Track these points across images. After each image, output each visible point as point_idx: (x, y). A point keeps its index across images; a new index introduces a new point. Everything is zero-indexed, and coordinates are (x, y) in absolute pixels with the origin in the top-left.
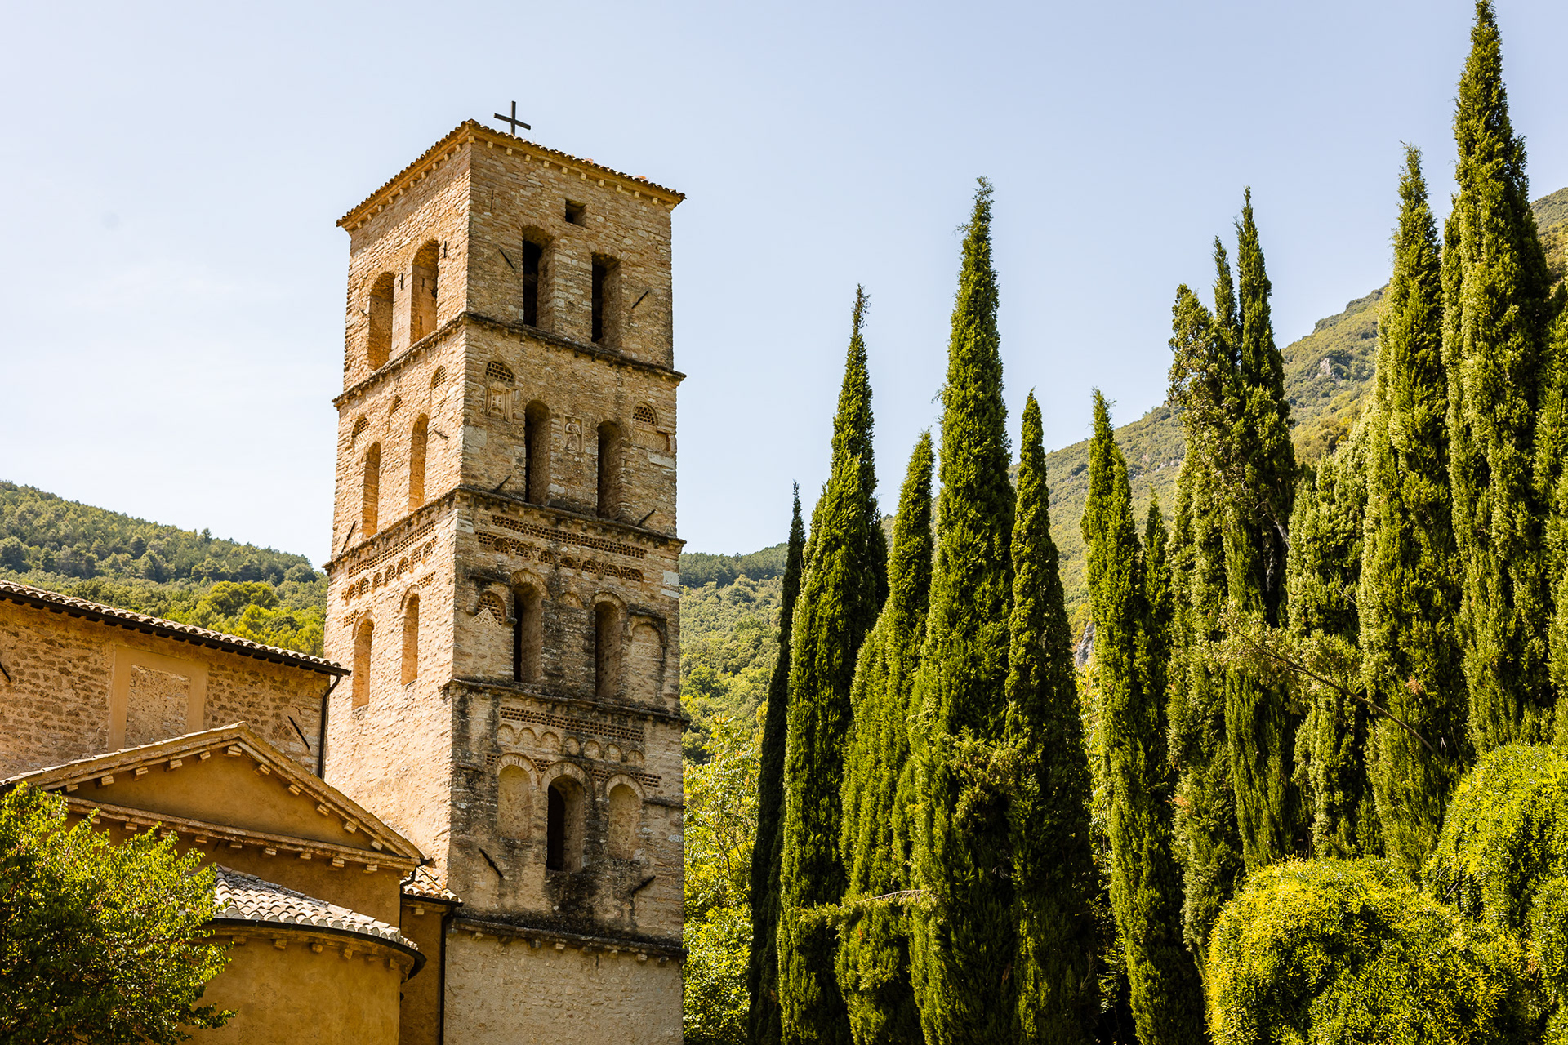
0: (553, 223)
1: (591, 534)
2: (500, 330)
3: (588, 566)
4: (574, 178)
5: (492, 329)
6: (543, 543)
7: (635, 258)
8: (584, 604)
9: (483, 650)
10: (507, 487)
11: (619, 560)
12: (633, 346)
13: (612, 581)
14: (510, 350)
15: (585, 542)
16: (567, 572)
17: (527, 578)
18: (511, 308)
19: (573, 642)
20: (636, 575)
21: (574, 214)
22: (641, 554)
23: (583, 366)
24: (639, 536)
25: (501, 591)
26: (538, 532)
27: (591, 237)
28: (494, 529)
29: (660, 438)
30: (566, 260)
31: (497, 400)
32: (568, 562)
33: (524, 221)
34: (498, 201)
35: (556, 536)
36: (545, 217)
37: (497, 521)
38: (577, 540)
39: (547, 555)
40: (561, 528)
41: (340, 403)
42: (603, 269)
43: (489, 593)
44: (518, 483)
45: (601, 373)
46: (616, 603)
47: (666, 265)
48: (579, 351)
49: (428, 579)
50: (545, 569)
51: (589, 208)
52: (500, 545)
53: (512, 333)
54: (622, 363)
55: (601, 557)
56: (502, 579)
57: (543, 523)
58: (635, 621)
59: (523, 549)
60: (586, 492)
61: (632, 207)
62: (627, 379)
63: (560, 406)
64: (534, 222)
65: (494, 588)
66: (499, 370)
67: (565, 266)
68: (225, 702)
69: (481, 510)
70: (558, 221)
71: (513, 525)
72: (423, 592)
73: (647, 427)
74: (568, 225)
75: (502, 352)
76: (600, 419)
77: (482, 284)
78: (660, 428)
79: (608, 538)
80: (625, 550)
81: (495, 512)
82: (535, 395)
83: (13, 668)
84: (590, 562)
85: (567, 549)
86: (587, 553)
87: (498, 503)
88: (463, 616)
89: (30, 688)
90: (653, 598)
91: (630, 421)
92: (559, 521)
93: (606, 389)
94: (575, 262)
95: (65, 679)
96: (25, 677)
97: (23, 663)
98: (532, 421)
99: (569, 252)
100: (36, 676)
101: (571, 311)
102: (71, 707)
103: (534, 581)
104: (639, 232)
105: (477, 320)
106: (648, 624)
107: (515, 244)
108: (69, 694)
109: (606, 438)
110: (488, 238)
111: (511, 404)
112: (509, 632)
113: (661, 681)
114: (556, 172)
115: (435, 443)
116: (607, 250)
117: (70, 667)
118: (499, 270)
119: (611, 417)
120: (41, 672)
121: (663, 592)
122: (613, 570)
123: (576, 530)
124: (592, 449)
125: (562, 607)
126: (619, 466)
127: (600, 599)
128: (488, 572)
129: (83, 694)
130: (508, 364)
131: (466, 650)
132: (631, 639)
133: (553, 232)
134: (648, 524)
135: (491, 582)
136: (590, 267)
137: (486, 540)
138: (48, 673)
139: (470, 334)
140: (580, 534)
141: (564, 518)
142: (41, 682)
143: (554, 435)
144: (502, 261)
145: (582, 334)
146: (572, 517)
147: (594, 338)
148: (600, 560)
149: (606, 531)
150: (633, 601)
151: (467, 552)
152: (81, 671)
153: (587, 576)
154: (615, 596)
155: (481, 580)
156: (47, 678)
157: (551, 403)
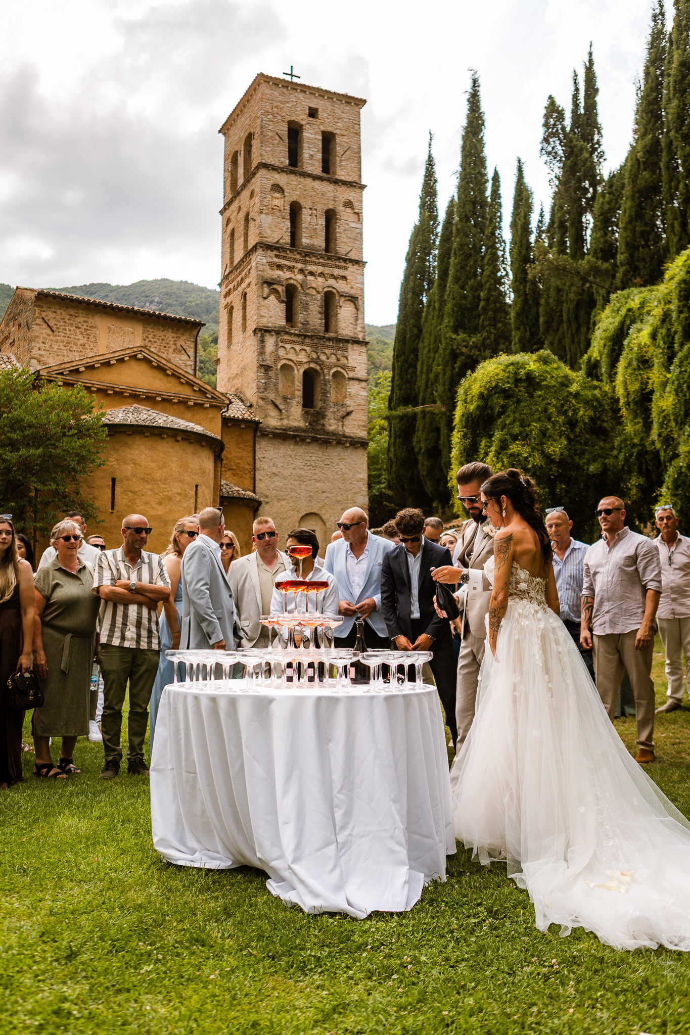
0: (302, 117)
1: (321, 260)
2: (277, 170)
3: (322, 274)
4: (313, 96)
5: (273, 169)
6: (299, 266)
7: (343, 133)
8: (318, 292)
9: (271, 314)
10: (281, 241)
11: (336, 272)
12: (342, 173)
13: (331, 282)
14: (281, 179)
15: (320, 264)
16: (310, 278)
17: (292, 282)
18: (283, 159)
19: (313, 309)
20: (344, 278)
21: (313, 113)
22: (346, 268)
23: (317, 184)
24: (345, 260)
25: (279, 287)
26: (296, 261)
27: (322, 124)
28: (276, 260)
29: (356, 216)
30: (309, 135)
31: (276, 202)
32: (311, 273)
33: (288, 118)
34: (275, 109)
35: (305, 262)
36: (297, 115)
37: (276, 256)
38: (315, 263)
39: (301, 271)
40: (308, 258)
42: (328, 139)
43: (273, 289)
44: (287, 239)
45: (327, 188)
46: (335, 291)
47: (358, 134)
48: (315, 178)
49: (249, 285)
50: (300, 277)
51: (320, 110)
52: (279, 267)
53: (283, 171)
54: (336, 182)
55: (327, 271)
56: (279, 283)
57: (298, 257)
58: (343, 299)
59: (290, 268)
60: (319, 242)
61: (341, 108)
62: (339, 189)
63: (306, 203)
64: (293, 118)
65: (275, 286)
66: (277, 188)
67: (308, 138)
68: (151, 339)
69: (269, 252)
70: (305, 117)
71: (284, 258)
72: (247, 290)
73: (349, 210)
74: (310, 119)
75: (278, 180)
76: (326, 208)
77: (268, 149)
78: (356, 211)
79: (330, 262)
80: (339, 267)
81: (275, 252)
82: (294, 198)
83: (55, 327)
84: (321, 273)
85: (310, 268)
86: (320, 269)
87: (277, 249)
88: (261, 299)
89: (63, 334)
90: (352, 288)
91: (340, 208)
92: (306, 255)
93: (329, 195)
94: (313, 136)
95: (78, 331)
96: (60, 330)
97: (59, 324)
98: (295, 211)
99: (311, 131)
100: (65, 329)
101: (311, 159)
102: (81, 342)
103: (295, 283)
104: (345, 120)
105: (265, 166)
106: (349, 300)
107: (284, 129)
108: (80, 337)
109: (330, 217)
110: (271, 127)
111: (281, 203)
112: (283, 306)
113: (356, 325)
114: (304, 94)
115: (251, 224)
116: (329, 129)
117: (80, 325)
118: (276, 142)
119: (331, 207)
120: (67, 328)
121: (357, 285)
122: (333, 276)
123: (313, 259)
124: (322, 222)
125: (308, 294)
126: (336, 229)
127: (326, 289)
128: (273, 279)
129: (86, 337)
130: (281, 185)
131: (264, 314)
132: (341, 307)
133: (302, 122)
134: (349, 255)
135: (273, 284)
136: (321, 138)
137: (271, 265)
138: (70, 328)
139: (262, 172)
140: (317, 261)
141: (308, 254)
142: (68, 332)
143: (303, 216)
144: (278, 138)
145: (317, 169)
146: (312, 253)
147: (323, 171)
148: (326, 272)
149: (329, 259)
150: (342, 290)
151: (263, 271)
152: (85, 327)
153: (320, 279)
154: (334, 288)
155: (269, 283)
156: (70, 331)
157: (302, 202)
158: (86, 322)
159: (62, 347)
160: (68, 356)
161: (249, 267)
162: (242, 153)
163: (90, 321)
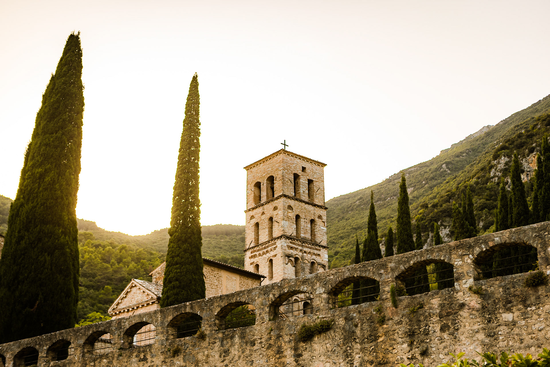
0: (299, 172)
1: (310, 246)
2: (290, 198)
3: (310, 253)
4: (304, 161)
5: (288, 198)
6: (300, 248)
7: (316, 180)
8: (309, 262)
9: (289, 272)
10: (292, 235)
11: (316, 252)
12: (317, 201)
13: (314, 257)
14: (292, 203)
15: (308, 247)
16: (305, 254)
17: (297, 256)
18: (292, 193)
19: (307, 271)
20: (319, 255)
21: (304, 169)
22: (320, 250)
23: (307, 206)
24: (320, 246)
25: (293, 259)
26: (299, 245)
27: (308, 175)
28: (290, 245)
29: (323, 223)
30: (302, 181)
31: (290, 214)
32: (305, 252)
33: (294, 172)
34: (288, 167)
35: (302, 246)
36: (298, 171)
37: (290, 242)
38: (307, 247)
39: (301, 250)
40: (304, 244)
41: (246, 212)
42: (310, 182)
43: (290, 259)
44: (295, 234)
45: (310, 208)
46: (315, 262)
47: (323, 181)
48: (306, 203)
49: (275, 256)
50: (300, 254)
51: (307, 168)
52: (292, 248)
53: (292, 199)
54: (315, 205)
55: (312, 251)
56: (292, 256)
57: (300, 243)
58: (319, 266)
59: (296, 249)
60: (308, 236)
61: (315, 167)
62: (316, 209)
63: (302, 216)
64: (296, 172)
65: (291, 258)
66: (290, 207)
67: (302, 182)
68: (242, 283)
69: (287, 240)
70: (301, 172)
71: (294, 243)
72: (273, 258)
73: (320, 220)
74: (302, 173)
75: (291, 203)
76: (311, 219)
77: (286, 187)
78: (323, 221)
79: (313, 246)
80: (317, 249)
81: (290, 241)
82: (297, 213)
83: (206, 276)
85: (305, 249)
86: (309, 250)
87: (291, 239)
88: (285, 265)
89: (209, 280)
90: (322, 260)
91: (317, 219)
92: (303, 243)
93: (312, 212)
94: (304, 181)
95: (215, 278)
96: (208, 277)
97: (207, 274)
98: (298, 219)
99: (303, 179)
101: (303, 193)
102: (216, 284)
103: (299, 257)
104: (317, 174)
105: (285, 196)
106: (322, 267)
107: (292, 177)
108: (216, 281)
109: (313, 223)
110: (287, 176)
111: (292, 215)
112: (294, 269)
114: (300, 160)
115: (275, 225)
116: (311, 178)
117: (215, 275)
118: (289, 184)
119: (313, 218)
121: (325, 259)
122: (314, 254)
123: (307, 245)
124: (309, 226)
125: (304, 263)
126: (315, 230)
127: (312, 261)
128: (289, 254)
129: (218, 281)
130: (292, 206)
131: (286, 273)
132: (318, 270)
133: (300, 174)
134: (320, 243)
135: (290, 257)
136: (307, 182)
137: (288, 246)
139: (283, 199)
141: (304, 241)
142: (211, 278)
143: (301, 223)
144: (290, 182)
145: (305, 198)
146: (306, 242)
147: (309, 200)
149: (313, 245)
150: (319, 261)
151: (285, 250)
152: (217, 276)
153: (309, 255)
154: (315, 260)
155: (288, 256)
157: (300, 215)
158: (218, 274)
159: (209, 286)
161: (274, 246)
162: (265, 184)
163: (219, 273)
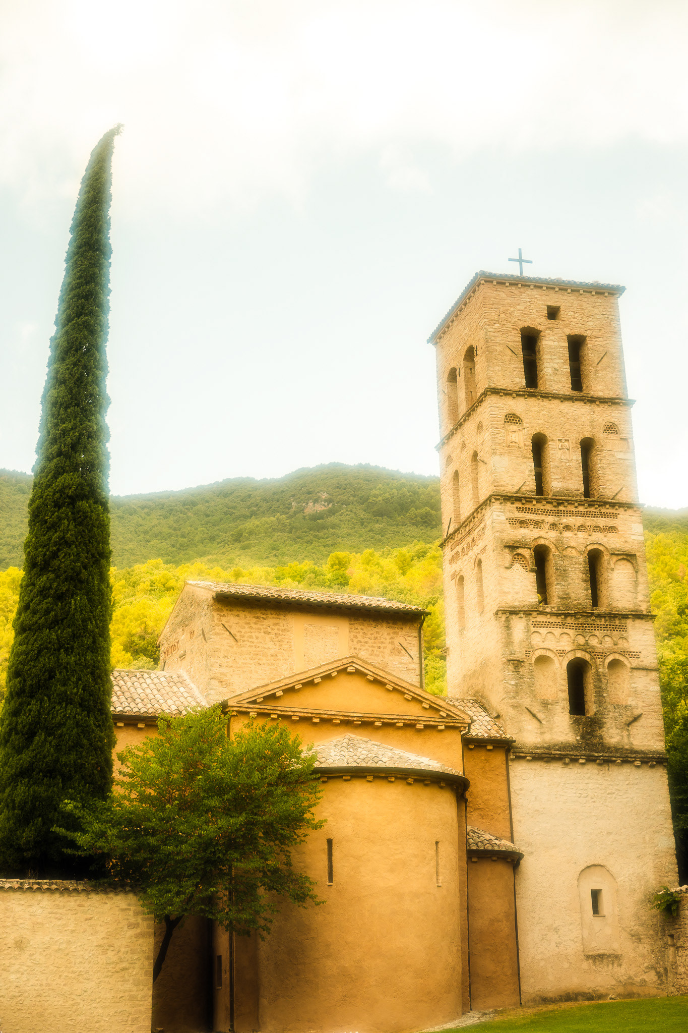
0: (538, 320)
1: (581, 509)
2: (511, 394)
3: (581, 528)
4: (551, 292)
5: (506, 394)
6: (550, 519)
7: (595, 334)
8: (579, 552)
9: (516, 588)
10: (524, 489)
11: (602, 522)
12: (599, 388)
13: (596, 536)
14: (519, 406)
15: (578, 514)
16: (567, 534)
17: (542, 542)
18: (517, 379)
19: (575, 577)
20: (612, 529)
21: (553, 313)
22: (615, 516)
23: (567, 406)
24: (613, 505)
25: (525, 552)
26: (546, 512)
27: (566, 326)
28: (519, 515)
29: (624, 443)
30: (549, 343)
31: (514, 437)
32: (567, 528)
33: (522, 325)
34: (503, 316)
35: (558, 513)
36: (533, 319)
37: (519, 509)
38: (572, 514)
39: (553, 526)
40: (561, 508)
42: (576, 345)
43: (518, 554)
44: (532, 485)
45: (578, 409)
46: (602, 548)
47: (616, 333)
48: (563, 398)
49: (484, 550)
50: (553, 535)
51: (562, 308)
52: (523, 523)
53: (518, 395)
54: (592, 400)
55: (589, 521)
56: (524, 546)
57: (549, 507)
58: (614, 559)
59: (537, 524)
60: (576, 484)
61: (589, 303)
62: (597, 409)
63: (552, 434)
64: (527, 324)
65: (520, 551)
66: (513, 418)
67: (550, 347)
68: (360, 639)
69: (509, 504)
70: (543, 320)
71: (529, 510)
72: (483, 557)
73: (613, 436)
74: (550, 321)
75: (514, 407)
76: (581, 437)
77: (497, 368)
78: (622, 436)
79: (592, 509)
80: (605, 515)
81: (517, 505)
82: (536, 430)
83: (238, 634)
84: (582, 526)
85: (565, 520)
86: (579, 521)
87: (519, 499)
88: (502, 570)
89: (249, 644)
90: (626, 542)
91: (600, 435)
92: (559, 504)
93: (583, 419)
94: (556, 343)
95: (267, 637)
96: (245, 639)
97: (243, 631)
98: (539, 445)
99: (552, 338)
100: (251, 637)
101: (556, 374)
102: (272, 651)
103: (547, 543)
104: (597, 316)
105: (495, 391)
106: (623, 559)
107: (516, 340)
108: (271, 645)
109: (587, 447)
110: (498, 340)
111: (522, 438)
112: (532, 577)
113: (636, 593)
114: (540, 290)
115: (481, 467)
116: (577, 331)
117: (269, 630)
118: (507, 358)
119: (588, 435)
120: (253, 635)
121: (633, 537)
122: (597, 528)
123: (571, 508)
124: (577, 456)
125: (565, 556)
126: (596, 464)
127: (590, 548)
128: (516, 542)
129: (278, 644)
130: (518, 414)
131: (507, 590)
132: (613, 569)
133: (540, 328)
134: (618, 497)
135: (517, 548)
136: (567, 345)
137: (512, 521)
138: (257, 634)
139: (492, 400)
140: (574, 509)
141: (561, 501)
142: (255, 640)
143: (551, 452)
144: (509, 352)
145: (565, 387)
146: (567, 501)
147: (572, 389)
148: (589, 524)
149: (590, 505)
150: (613, 546)
151: (502, 531)
152: (276, 631)
153: (581, 535)
154: (600, 544)
155: (512, 547)
156: (257, 638)
157: (547, 433)
158: (277, 624)
159: (249, 661)
160: (256, 672)
161: (482, 525)
162: (462, 371)
163: (281, 622)
